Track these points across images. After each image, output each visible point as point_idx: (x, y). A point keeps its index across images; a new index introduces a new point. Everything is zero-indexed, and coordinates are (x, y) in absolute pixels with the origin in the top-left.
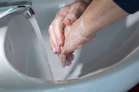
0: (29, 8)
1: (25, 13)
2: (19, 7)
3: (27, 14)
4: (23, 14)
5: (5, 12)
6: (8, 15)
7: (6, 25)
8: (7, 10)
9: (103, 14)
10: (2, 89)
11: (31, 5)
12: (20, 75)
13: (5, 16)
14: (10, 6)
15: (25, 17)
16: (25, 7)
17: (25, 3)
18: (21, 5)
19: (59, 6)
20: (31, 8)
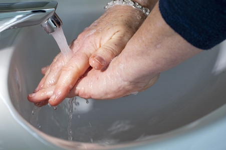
0: (52, 15)
2: (34, 12)
3: (48, 24)
4: (41, 25)
5: (8, 21)
6: (14, 26)
8: (12, 17)
9: (159, 46)
11: (56, 8)
13: (9, 28)
14: (18, 11)
16: (44, 11)
17: (45, 4)
18: (37, 8)
20: (55, 13)
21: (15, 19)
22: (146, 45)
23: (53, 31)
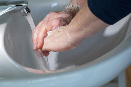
0: (25, 7)
1: (22, 12)
2: (17, 6)
3: (24, 12)
4: (20, 12)
6: (7, 13)
7: (5, 22)
8: (6, 8)
9: (87, 26)
10: (2, 79)
11: (27, 4)
12: (17, 66)
13: (5, 14)
14: (9, 5)
15: (22, 14)
16: (22, 6)
17: (22, 2)
18: (18, 4)
19: (52, 5)
20: (27, 6)
21: (7, 9)
22: (80, 26)
23: (26, 15)
